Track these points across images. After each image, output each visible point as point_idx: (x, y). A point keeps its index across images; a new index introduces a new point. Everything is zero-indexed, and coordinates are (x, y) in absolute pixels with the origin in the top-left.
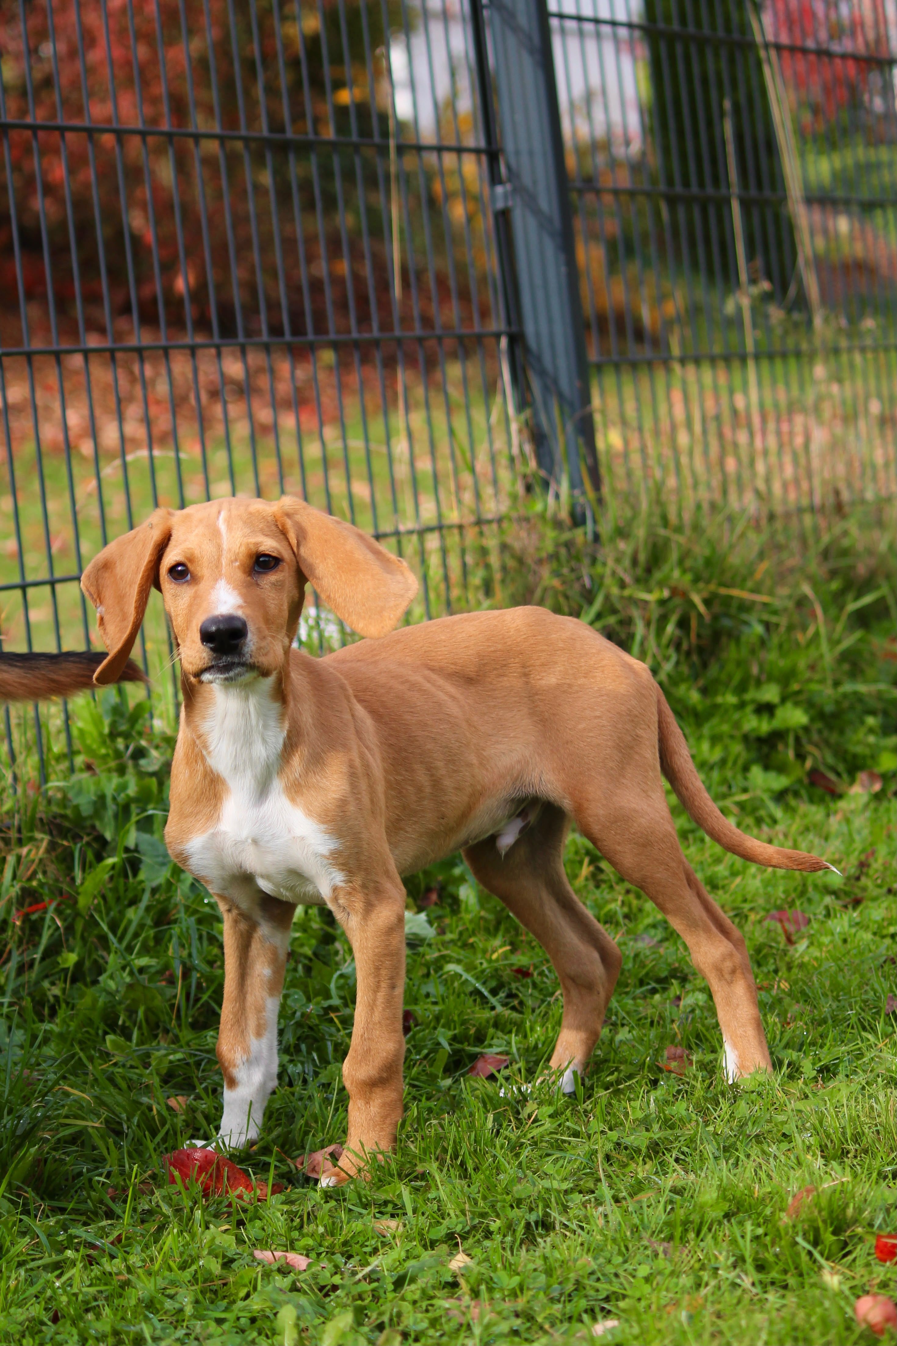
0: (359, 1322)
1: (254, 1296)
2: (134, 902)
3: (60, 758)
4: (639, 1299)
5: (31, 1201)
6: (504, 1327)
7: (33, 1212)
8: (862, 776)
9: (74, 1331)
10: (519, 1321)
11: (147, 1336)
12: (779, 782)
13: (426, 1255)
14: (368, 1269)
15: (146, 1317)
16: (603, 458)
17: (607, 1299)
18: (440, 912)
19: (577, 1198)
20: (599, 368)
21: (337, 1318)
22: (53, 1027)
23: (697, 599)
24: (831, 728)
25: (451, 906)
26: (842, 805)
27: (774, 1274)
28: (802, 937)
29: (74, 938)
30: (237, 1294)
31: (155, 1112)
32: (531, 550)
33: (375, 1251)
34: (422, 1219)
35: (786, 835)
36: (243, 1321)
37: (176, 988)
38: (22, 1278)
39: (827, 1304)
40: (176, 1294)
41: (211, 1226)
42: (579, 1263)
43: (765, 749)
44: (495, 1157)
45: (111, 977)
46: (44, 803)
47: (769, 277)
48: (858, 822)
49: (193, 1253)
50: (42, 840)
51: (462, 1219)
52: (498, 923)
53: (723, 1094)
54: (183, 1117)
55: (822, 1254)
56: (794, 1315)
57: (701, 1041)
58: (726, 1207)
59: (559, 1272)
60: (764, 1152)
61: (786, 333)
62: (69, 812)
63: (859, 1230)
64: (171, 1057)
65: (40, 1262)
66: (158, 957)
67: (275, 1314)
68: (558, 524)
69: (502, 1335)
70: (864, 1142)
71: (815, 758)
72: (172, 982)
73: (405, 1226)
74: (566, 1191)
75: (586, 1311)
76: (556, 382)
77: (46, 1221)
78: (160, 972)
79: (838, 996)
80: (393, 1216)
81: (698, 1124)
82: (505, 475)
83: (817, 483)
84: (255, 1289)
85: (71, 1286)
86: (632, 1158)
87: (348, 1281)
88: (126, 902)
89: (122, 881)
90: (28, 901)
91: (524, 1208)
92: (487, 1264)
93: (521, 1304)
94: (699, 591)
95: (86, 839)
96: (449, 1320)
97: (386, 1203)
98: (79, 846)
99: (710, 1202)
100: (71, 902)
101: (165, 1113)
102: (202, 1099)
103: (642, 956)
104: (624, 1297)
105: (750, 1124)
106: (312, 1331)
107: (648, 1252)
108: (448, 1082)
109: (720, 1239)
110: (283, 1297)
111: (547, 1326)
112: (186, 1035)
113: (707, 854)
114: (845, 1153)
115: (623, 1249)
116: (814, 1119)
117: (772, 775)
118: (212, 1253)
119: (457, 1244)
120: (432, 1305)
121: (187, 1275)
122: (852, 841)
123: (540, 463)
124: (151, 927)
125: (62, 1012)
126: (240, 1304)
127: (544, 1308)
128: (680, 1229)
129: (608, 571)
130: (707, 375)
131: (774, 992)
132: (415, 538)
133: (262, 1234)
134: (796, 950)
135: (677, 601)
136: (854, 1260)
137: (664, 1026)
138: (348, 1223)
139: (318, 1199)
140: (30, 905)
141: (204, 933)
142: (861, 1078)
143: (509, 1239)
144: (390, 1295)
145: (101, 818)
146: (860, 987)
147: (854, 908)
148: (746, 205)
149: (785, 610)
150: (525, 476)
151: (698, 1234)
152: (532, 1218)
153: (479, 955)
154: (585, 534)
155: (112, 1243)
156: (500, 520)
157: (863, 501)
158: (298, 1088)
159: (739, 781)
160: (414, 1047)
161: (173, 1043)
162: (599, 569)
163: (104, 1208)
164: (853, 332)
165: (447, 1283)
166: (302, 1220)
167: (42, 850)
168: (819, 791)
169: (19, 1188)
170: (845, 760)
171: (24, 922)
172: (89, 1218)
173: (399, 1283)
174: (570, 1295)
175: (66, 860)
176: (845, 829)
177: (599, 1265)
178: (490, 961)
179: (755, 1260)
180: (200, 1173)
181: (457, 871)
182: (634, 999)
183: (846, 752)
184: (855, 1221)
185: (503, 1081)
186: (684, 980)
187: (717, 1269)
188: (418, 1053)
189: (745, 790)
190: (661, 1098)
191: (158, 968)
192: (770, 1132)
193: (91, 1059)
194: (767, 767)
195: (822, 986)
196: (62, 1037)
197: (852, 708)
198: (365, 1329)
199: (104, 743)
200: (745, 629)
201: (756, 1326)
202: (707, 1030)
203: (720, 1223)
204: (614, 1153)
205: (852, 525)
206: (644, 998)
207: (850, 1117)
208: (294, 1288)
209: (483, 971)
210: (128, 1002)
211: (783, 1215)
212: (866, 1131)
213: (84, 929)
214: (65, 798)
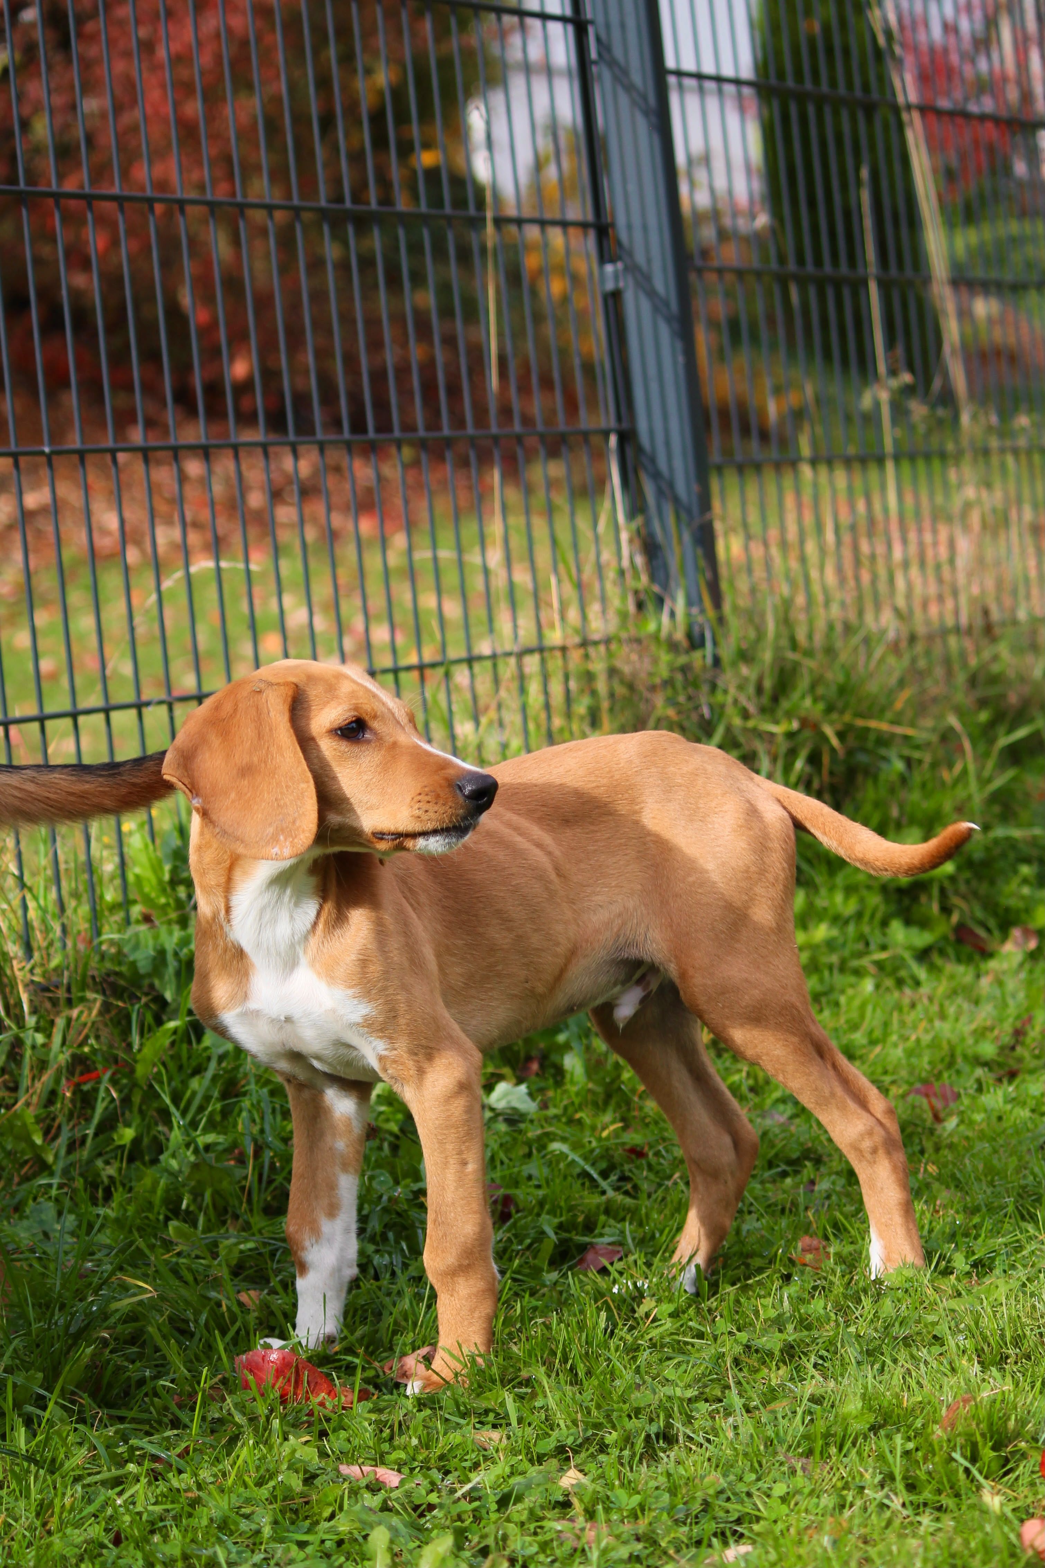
0: (459, 1547)
1: (340, 1516)
2: (198, 1071)
3: (114, 908)
4: (775, 1522)
5: (87, 1408)
6: (624, 1552)
7: (89, 1421)
8: (1016, 933)
9: (139, 1555)
10: (640, 1546)
11: (222, 1560)
12: (922, 939)
13: (533, 1471)
14: (467, 1487)
15: (219, 1539)
16: (723, 571)
17: (739, 1521)
18: (542, 1084)
19: (703, 1407)
20: (719, 469)
21: (436, 1541)
22: (109, 1212)
23: (829, 731)
24: (979, 877)
25: (554, 1076)
26: (993, 964)
27: (927, 1495)
28: (950, 1114)
29: (131, 1112)
30: (320, 1514)
31: (224, 1308)
32: (643, 675)
33: (476, 1466)
34: (529, 1430)
35: (931, 999)
36: (328, 1544)
37: (247, 1168)
38: (79, 1495)
39: (988, 1528)
40: (253, 1513)
41: (291, 1437)
42: (706, 1480)
43: (906, 901)
44: (609, 1360)
45: (174, 1156)
46: (97, 958)
47: (911, 368)
48: (1011, 985)
49: (272, 1466)
50: (95, 1000)
51: (573, 1430)
52: (608, 1097)
53: (865, 1291)
54: (256, 1314)
55: (981, 1472)
56: (951, 1541)
57: (839, 1230)
58: (871, 1418)
59: (684, 1491)
60: (913, 1357)
61: (929, 432)
62: (124, 969)
63: (1023, 1445)
64: (242, 1247)
65: (98, 1477)
66: (225, 1134)
67: (365, 1537)
68: (673, 646)
69: (621, 1561)
70: (1026, 1345)
71: (961, 910)
72: (241, 1161)
73: (509, 1438)
74: (690, 1400)
75: (715, 1535)
76: (671, 485)
77: (105, 1431)
78: (229, 1150)
79: (992, 1181)
80: (495, 1426)
81: (838, 1325)
82: (612, 591)
83: (963, 600)
84: (341, 1508)
85: (134, 1504)
86: (764, 1363)
87: (447, 1500)
88: (189, 1071)
89: (185, 1046)
90: (78, 1069)
91: (644, 1418)
92: (602, 1481)
93: (642, 1526)
94: (832, 723)
95: (144, 1000)
96: (562, 1544)
97: (487, 1412)
98: (137, 1007)
99: (854, 1412)
100: (127, 1070)
101: (236, 1309)
102: (277, 1293)
103: (771, 1135)
104: (758, 1519)
105: (897, 1324)
106: (406, 1556)
107: (785, 1469)
108: (554, 1276)
109: (865, 1454)
110: (373, 1518)
111: (671, 1552)
112: (258, 1221)
113: (842, 1019)
114: (1005, 1358)
115: (756, 1465)
116: (969, 1320)
117: (914, 931)
118: (292, 1467)
119: (568, 1459)
120: (541, 1527)
121: (264, 1492)
122: (1005, 1005)
123: (653, 577)
124: (218, 1100)
125: (118, 1196)
126: (325, 1525)
127: (668, 1531)
128: (820, 1442)
129: (729, 700)
130: (841, 477)
131: (920, 1176)
132: (512, 661)
133: (347, 1447)
134: (944, 1129)
135: (807, 733)
136: (1017, 1479)
137: (797, 1214)
138: (445, 1434)
139: (410, 1407)
140: (82, 1074)
141: (277, 1106)
142: (1022, 1274)
143: (626, 1453)
144: (494, 1516)
145: (161, 977)
146: (1018, 1171)
147: (1010, 1082)
148: (885, 286)
149: (928, 744)
150: (636, 592)
151: (840, 1450)
152: (653, 1429)
153: (587, 1133)
154: (704, 657)
155: (179, 1456)
156: (607, 641)
157: (1015, 622)
158: (385, 1281)
159: (876, 938)
160: (516, 1236)
161: (244, 1230)
162: (719, 697)
163: (170, 1416)
164: (1004, 432)
165: (557, 1502)
166: (392, 1431)
167: (95, 1012)
168: (967, 949)
169: (73, 1393)
170: (995, 914)
171: (74, 1093)
172: (152, 1427)
173: (503, 1502)
174: (696, 1517)
175: (122, 1023)
176: (997, 993)
177: (730, 1483)
178: (600, 1139)
179: (905, 1478)
180: (277, 1377)
181: (561, 1038)
182: (762, 1182)
183: (997, 905)
184: (1017, 1435)
185: (617, 1275)
186: (818, 1161)
187: (862, 1488)
188: (520, 1243)
189: (884, 948)
190: (794, 1295)
191: (226, 1145)
192: (919, 1333)
193: (152, 1247)
194: (908, 922)
195: (975, 1168)
196: (119, 1223)
197: (1004, 855)
198: (467, 1554)
199: (164, 891)
200: (884, 766)
201: (908, 1553)
202: (846, 1218)
203: (865, 1438)
204: (743, 1357)
205: (1003, 649)
206: (774, 1182)
207: (1010, 1318)
208: (385, 1508)
209: (592, 1151)
210: (193, 1183)
211: (936, 1427)
212: (1028, 1333)
213: (143, 1102)
214: (120, 952)
